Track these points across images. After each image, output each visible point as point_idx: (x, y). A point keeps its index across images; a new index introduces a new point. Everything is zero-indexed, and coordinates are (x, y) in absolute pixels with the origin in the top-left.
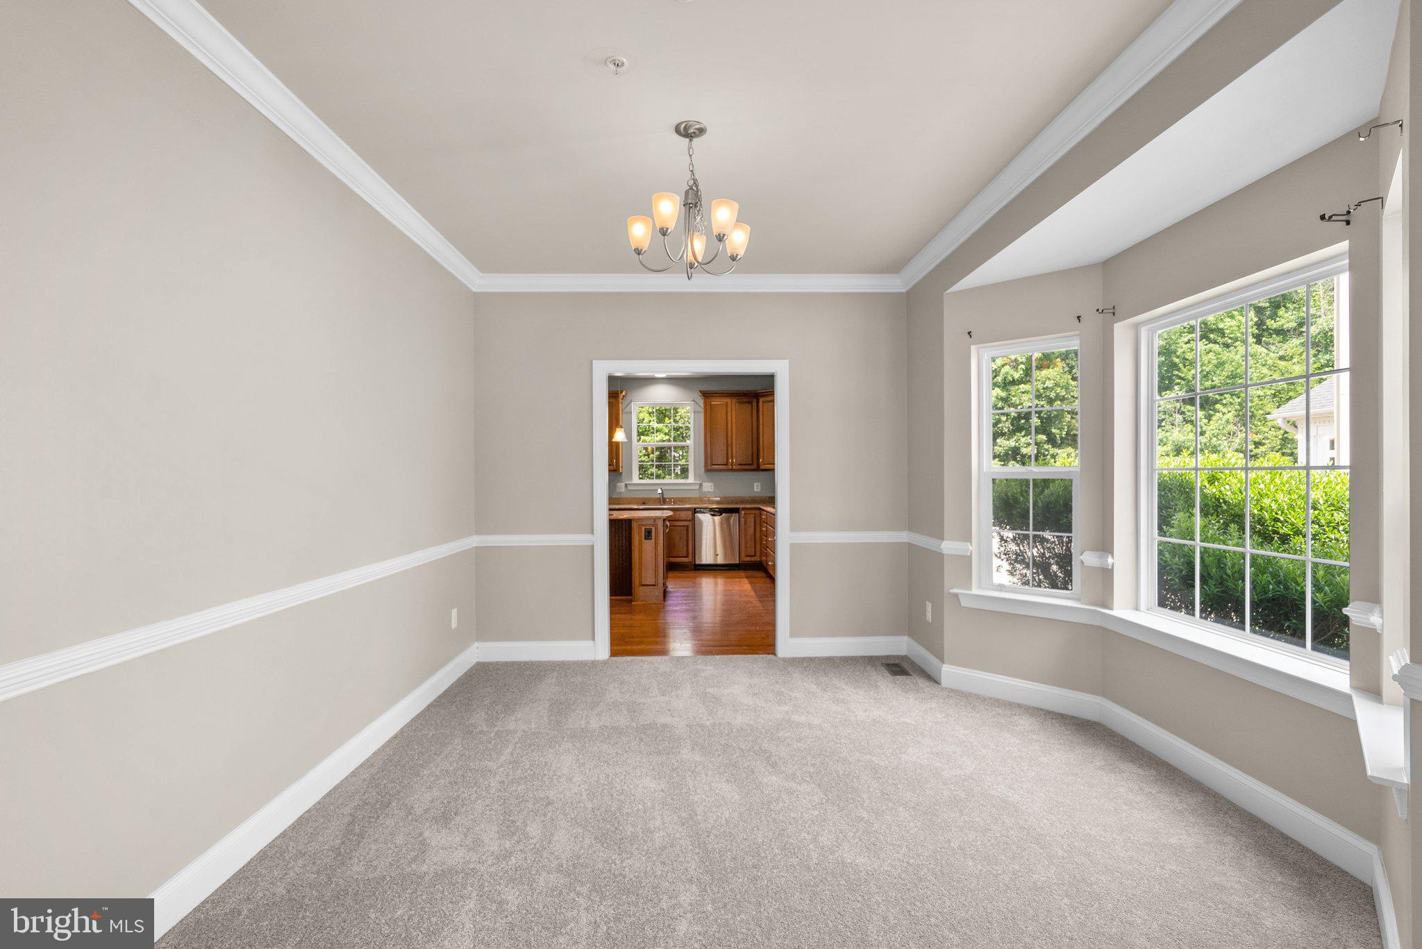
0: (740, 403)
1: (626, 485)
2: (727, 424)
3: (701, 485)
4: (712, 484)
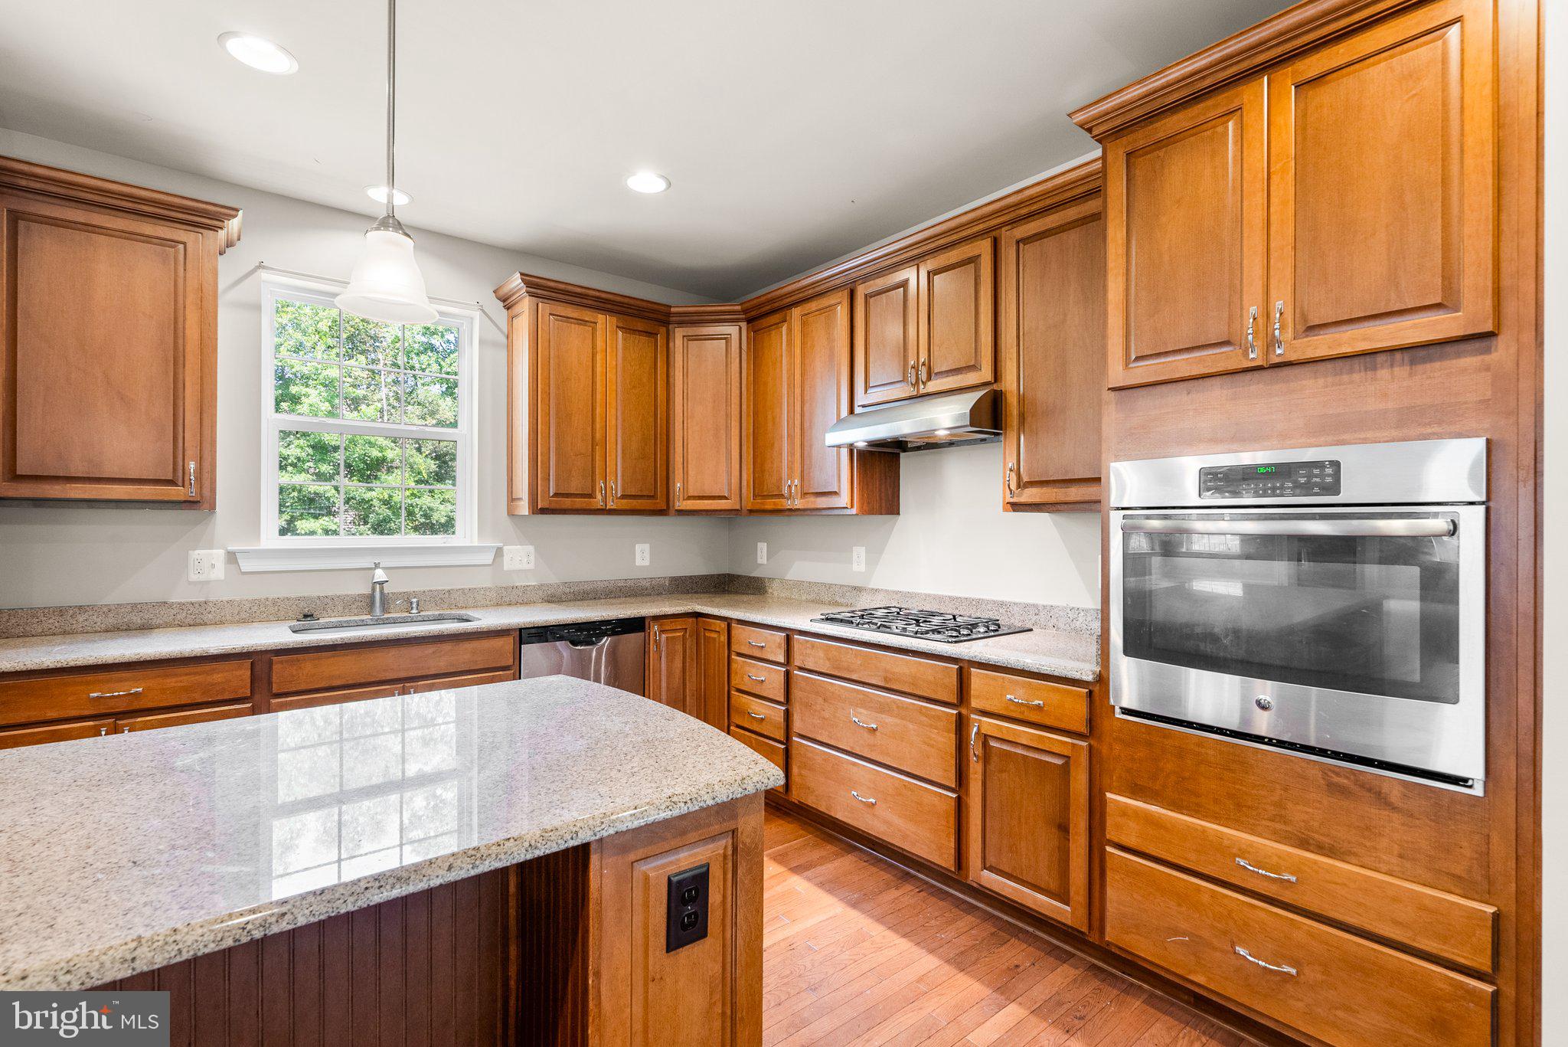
0: (625, 329)
1: (232, 557)
2: (594, 383)
3: (499, 552)
4: (531, 548)
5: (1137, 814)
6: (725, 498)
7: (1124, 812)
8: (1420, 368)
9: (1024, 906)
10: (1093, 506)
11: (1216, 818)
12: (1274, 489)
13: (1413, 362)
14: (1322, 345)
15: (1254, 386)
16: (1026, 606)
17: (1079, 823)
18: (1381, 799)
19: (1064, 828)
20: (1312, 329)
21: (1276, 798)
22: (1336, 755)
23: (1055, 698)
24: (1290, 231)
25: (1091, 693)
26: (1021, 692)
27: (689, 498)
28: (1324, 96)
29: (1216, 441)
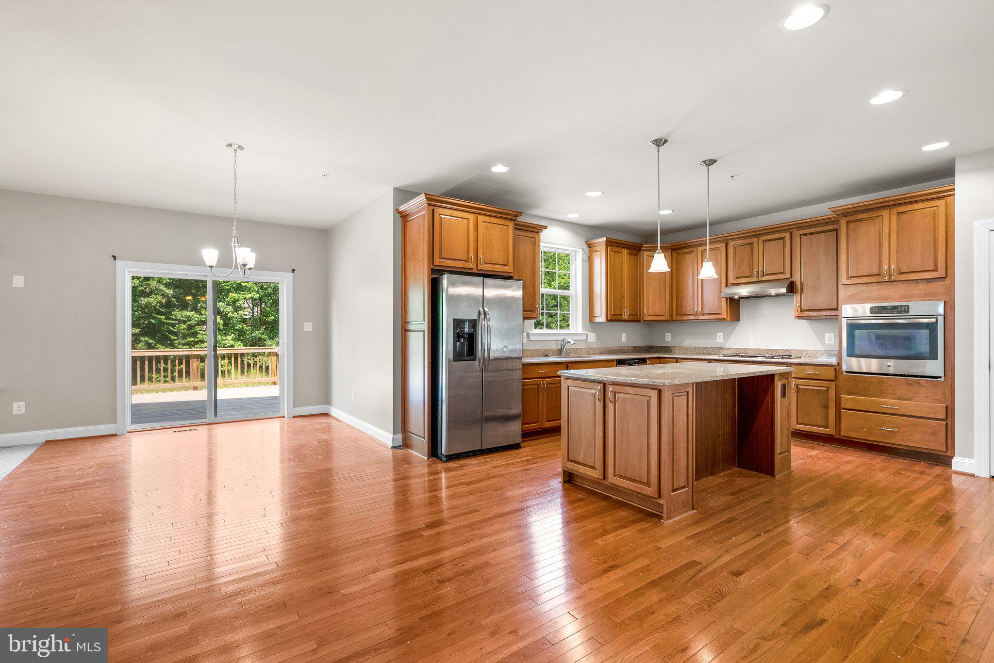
0: (630, 254)
2: (622, 274)
3: (588, 336)
4: (598, 334)
5: (851, 399)
6: (664, 315)
7: (847, 399)
8: (929, 284)
9: (813, 432)
10: (836, 318)
11: (875, 397)
12: (892, 312)
13: (927, 283)
14: (904, 277)
15: (886, 286)
16: (797, 350)
17: (832, 405)
18: (919, 384)
19: (826, 407)
20: (902, 273)
21: (893, 388)
22: (909, 376)
23: (823, 371)
24: (896, 249)
25: (835, 369)
26: (811, 370)
27: (649, 316)
28: (904, 216)
29: (874, 299)
